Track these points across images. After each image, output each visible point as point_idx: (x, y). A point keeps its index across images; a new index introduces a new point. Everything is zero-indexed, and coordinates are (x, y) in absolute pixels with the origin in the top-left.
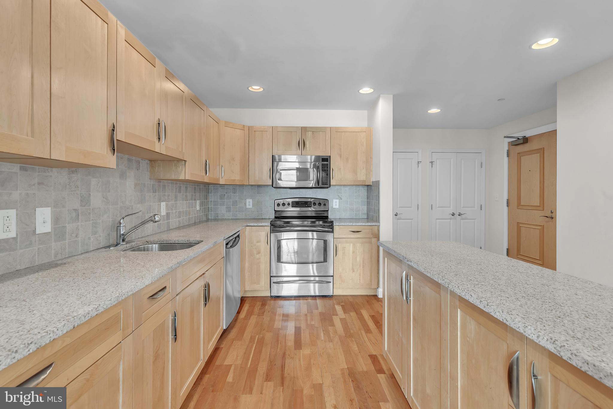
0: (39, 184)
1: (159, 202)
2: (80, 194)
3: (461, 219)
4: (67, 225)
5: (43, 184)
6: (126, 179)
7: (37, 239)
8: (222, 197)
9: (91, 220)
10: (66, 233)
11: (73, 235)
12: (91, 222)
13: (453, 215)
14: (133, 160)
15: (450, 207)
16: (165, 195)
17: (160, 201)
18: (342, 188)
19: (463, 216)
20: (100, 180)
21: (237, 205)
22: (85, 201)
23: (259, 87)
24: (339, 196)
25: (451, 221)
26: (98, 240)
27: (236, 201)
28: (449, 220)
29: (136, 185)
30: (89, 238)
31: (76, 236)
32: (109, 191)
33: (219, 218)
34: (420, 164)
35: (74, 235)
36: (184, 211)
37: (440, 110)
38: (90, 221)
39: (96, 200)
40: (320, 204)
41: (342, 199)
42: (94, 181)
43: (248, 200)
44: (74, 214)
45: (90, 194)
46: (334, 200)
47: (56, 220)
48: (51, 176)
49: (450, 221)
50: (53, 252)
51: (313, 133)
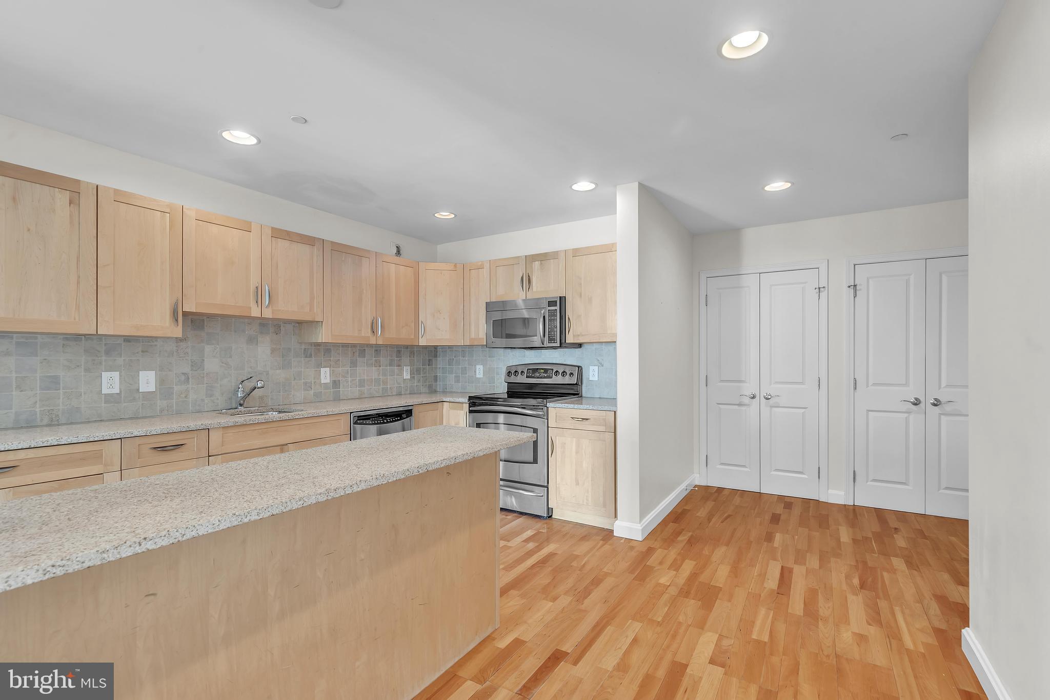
0: (142, 351)
1: (318, 368)
2: (191, 360)
3: (940, 414)
4: (174, 386)
5: (147, 351)
6: (257, 344)
7: (141, 396)
8: (450, 362)
9: (205, 382)
10: (173, 393)
11: (181, 396)
12: (205, 385)
13: (917, 403)
14: (269, 324)
15: (906, 384)
16: (330, 360)
17: (319, 366)
18: (604, 346)
19: (948, 408)
20: (217, 346)
21: (466, 374)
22: (197, 365)
23: (448, 214)
24: (599, 360)
25: (912, 417)
26: (214, 402)
27: (466, 368)
28: (906, 415)
29: (273, 351)
30: (203, 400)
31: (186, 397)
32: (231, 357)
33: (448, 390)
34: (822, 291)
35: (183, 396)
36: (372, 379)
37: (789, 185)
38: (203, 384)
39: (212, 364)
40: (564, 374)
41: (603, 366)
42: (208, 349)
43: (478, 367)
44: (183, 378)
45: (203, 360)
46: (590, 367)
47: (161, 382)
48: (156, 345)
49: (907, 419)
50: (158, 408)
51: (541, 264)
